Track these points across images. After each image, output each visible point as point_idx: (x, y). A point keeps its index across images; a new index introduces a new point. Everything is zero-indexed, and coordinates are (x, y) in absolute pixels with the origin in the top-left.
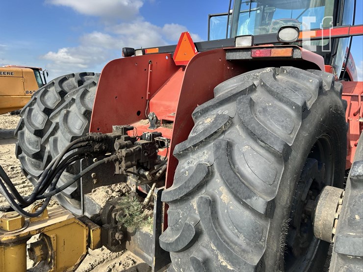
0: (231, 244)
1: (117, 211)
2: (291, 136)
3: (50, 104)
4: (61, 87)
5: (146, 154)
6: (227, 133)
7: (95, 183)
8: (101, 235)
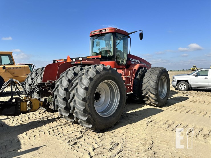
3: (33, 77)
4: (36, 72)
6: (62, 78)
7: (44, 96)
8: (43, 103)
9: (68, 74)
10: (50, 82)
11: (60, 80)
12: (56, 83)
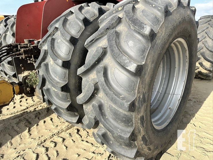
0: (53, 80)
1: (28, 79)
2: (78, 34)
4: (6, 23)
5: (36, 51)
6: (55, 35)
7: (23, 69)
8: (20, 89)
9: (68, 22)
10: (30, 42)
11: (50, 38)
12: (41, 47)
